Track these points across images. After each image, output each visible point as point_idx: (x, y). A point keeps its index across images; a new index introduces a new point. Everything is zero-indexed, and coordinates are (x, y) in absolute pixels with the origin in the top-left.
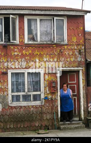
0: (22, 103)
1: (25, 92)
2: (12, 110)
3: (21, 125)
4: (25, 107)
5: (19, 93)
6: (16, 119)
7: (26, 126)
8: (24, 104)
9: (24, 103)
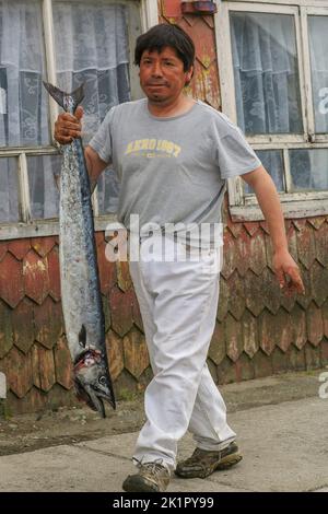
0: (296, 196)
1: (302, 133)
2: (248, 243)
3: (294, 337)
4: (307, 221)
5: (275, 138)
6: (271, 297)
7: (316, 338)
8: (305, 206)
9: (303, 196)
